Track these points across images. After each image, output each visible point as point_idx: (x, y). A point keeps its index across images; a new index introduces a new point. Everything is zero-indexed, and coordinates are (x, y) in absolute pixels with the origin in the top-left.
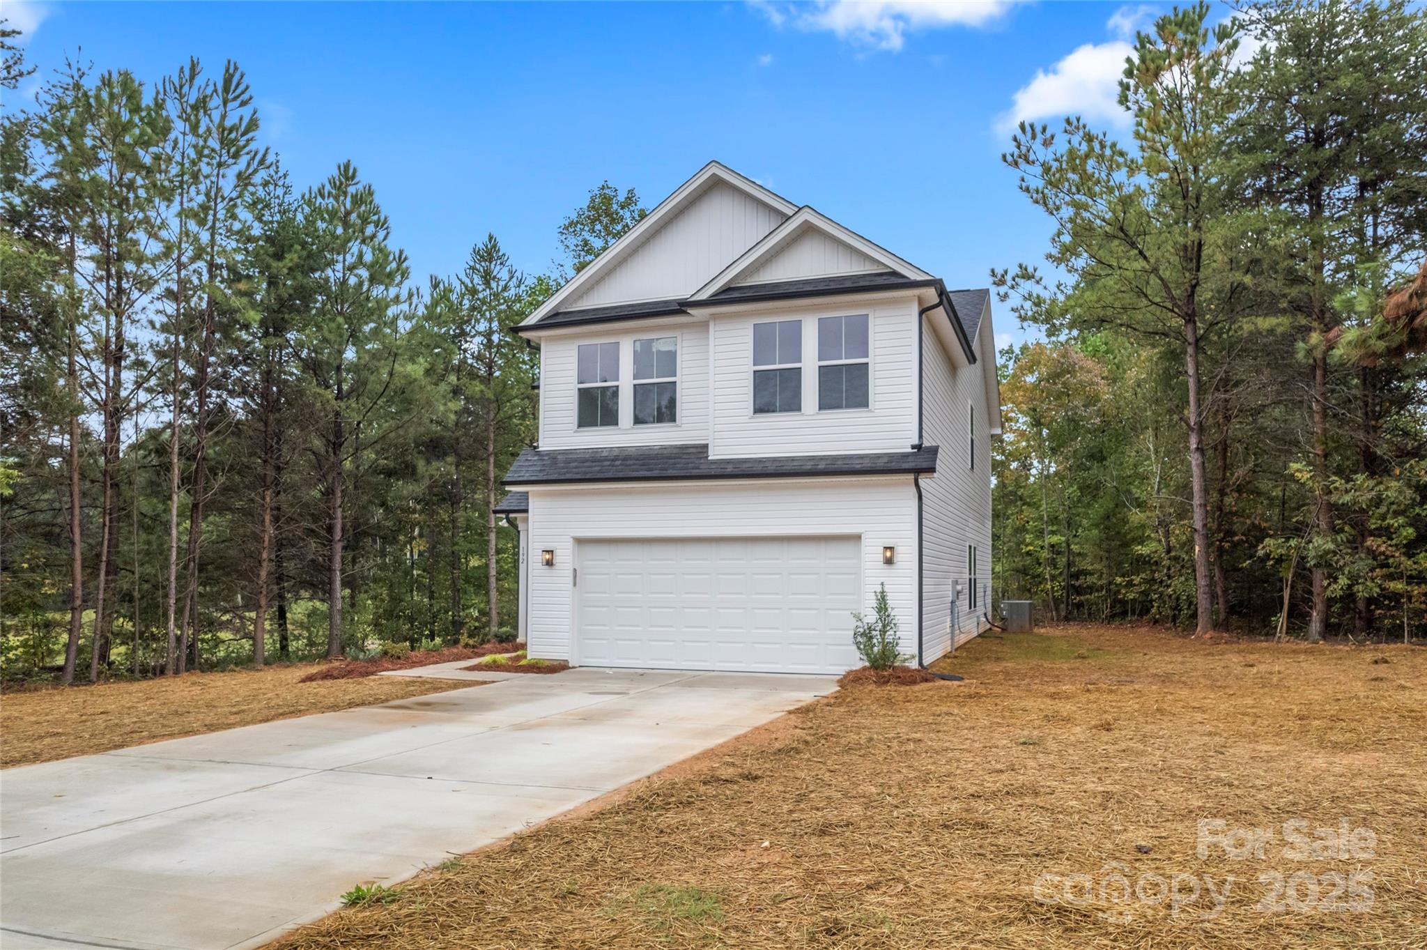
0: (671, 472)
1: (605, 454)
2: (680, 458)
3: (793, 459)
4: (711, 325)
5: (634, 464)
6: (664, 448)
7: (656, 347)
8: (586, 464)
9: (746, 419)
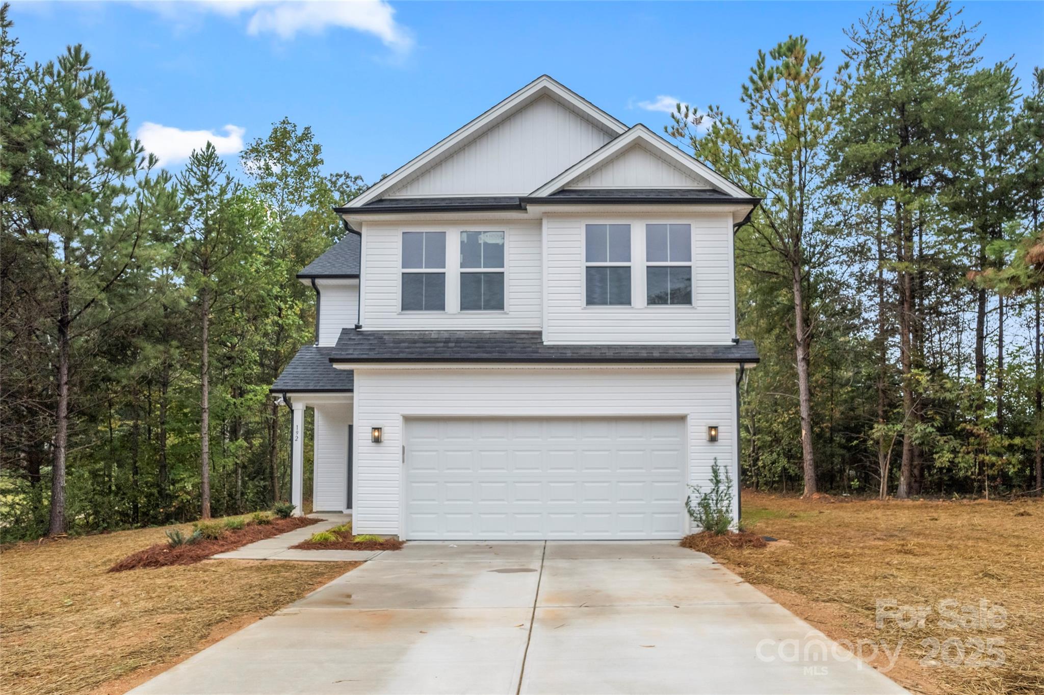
0: (509, 355)
1: (433, 336)
2: (515, 342)
3: (626, 347)
4: (545, 222)
5: (470, 347)
6: (495, 333)
7: (482, 239)
8: (417, 345)
9: (579, 310)
